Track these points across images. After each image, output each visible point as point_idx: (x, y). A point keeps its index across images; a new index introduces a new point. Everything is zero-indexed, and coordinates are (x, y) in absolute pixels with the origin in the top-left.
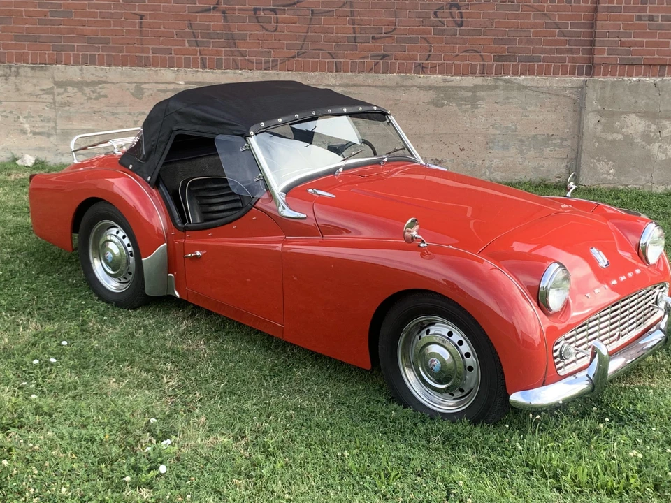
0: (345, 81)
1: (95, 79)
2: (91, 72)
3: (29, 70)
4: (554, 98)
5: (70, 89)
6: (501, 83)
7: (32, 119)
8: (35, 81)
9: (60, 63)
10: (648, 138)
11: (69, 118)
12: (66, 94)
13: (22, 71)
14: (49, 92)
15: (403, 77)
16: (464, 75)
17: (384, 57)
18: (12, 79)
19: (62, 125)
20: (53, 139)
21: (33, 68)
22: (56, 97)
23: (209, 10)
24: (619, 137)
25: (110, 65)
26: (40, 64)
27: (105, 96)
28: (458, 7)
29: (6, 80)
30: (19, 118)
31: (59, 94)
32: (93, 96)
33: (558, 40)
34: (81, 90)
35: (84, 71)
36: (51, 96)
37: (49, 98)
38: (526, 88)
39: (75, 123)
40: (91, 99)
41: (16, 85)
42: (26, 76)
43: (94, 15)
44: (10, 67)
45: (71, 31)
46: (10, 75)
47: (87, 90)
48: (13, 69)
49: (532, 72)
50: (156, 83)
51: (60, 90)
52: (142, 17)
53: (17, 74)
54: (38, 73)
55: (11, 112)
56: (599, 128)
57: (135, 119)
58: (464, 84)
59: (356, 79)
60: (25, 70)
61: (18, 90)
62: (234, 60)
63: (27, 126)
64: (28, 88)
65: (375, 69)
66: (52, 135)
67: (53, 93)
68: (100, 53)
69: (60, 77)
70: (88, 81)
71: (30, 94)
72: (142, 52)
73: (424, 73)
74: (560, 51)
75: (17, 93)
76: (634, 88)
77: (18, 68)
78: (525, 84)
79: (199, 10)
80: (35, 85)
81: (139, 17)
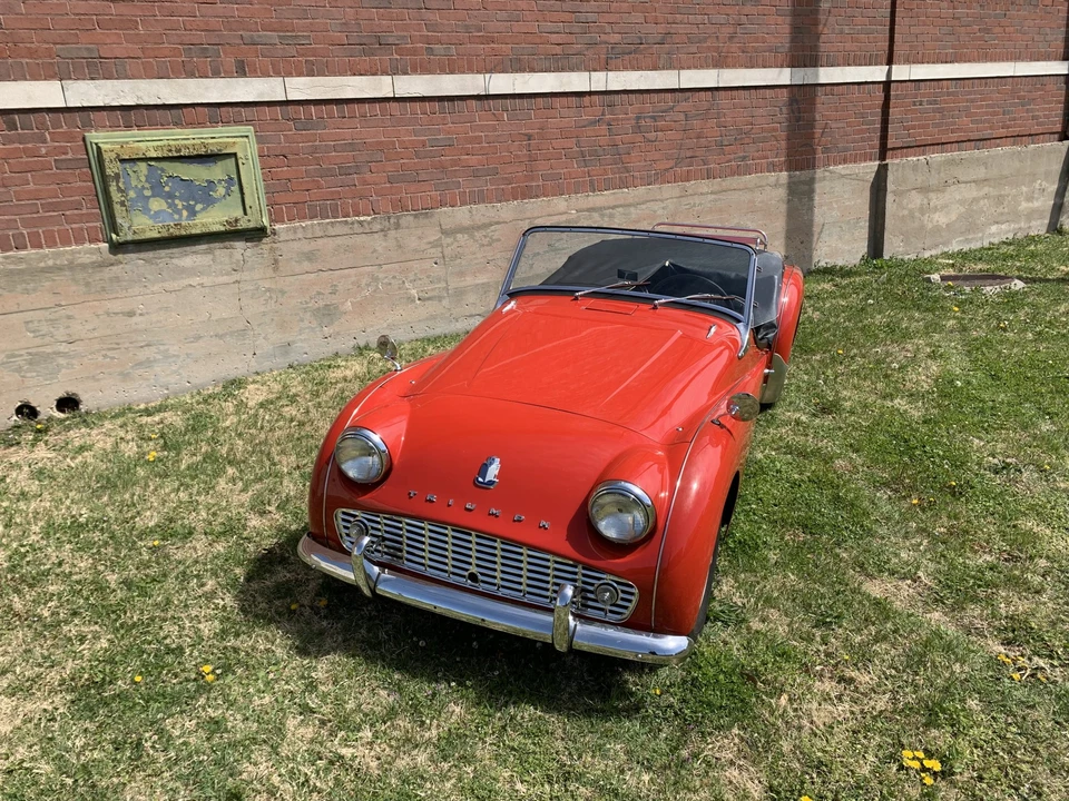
0: (716, 188)
1: (487, 221)
2: (482, 212)
3: (411, 218)
4: (861, 183)
5: (459, 236)
6: (827, 174)
7: (420, 282)
8: (419, 232)
9: (445, 205)
10: (922, 211)
11: (461, 274)
12: (456, 244)
13: (403, 222)
14: (435, 245)
15: (759, 177)
16: (802, 169)
17: (744, 158)
18: (392, 233)
19: (454, 283)
20: (445, 302)
21: (416, 216)
22: (445, 249)
23: (593, 123)
24: (905, 212)
25: (500, 202)
26: (424, 210)
27: (499, 240)
28: (797, 101)
29: (385, 236)
30: (404, 282)
31: (448, 245)
32: (485, 241)
33: (862, 130)
34: (472, 237)
35: (474, 213)
36: (440, 249)
37: (436, 252)
38: (843, 176)
39: (468, 278)
40: (483, 245)
41: (398, 241)
42: (408, 228)
43: (478, 140)
44: (389, 218)
45: (455, 163)
46: (389, 229)
47: (478, 235)
48: (392, 221)
49: (845, 161)
50: (549, 215)
51: (449, 240)
52: (529, 137)
53: (398, 226)
54: (423, 221)
55: (394, 277)
56: (895, 205)
57: (530, 262)
58: (803, 178)
59: (724, 184)
60: (407, 219)
61: (400, 247)
62: (620, 177)
63: (414, 292)
64: (412, 242)
65: (737, 172)
66: (444, 297)
67: (441, 246)
68: (489, 187)
69: (448, 224)
70: (480, 223)
71: (416, 251)
72: (533, 180)
73: (774, 171)
74: (863, 140)
75: (400, 251)
76: (915, 167)
77: (398, 218)
78: (843, 172)
79: (586, 123)
80: (420, 238)
81: (526, 138)
